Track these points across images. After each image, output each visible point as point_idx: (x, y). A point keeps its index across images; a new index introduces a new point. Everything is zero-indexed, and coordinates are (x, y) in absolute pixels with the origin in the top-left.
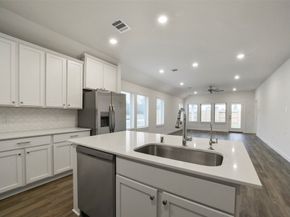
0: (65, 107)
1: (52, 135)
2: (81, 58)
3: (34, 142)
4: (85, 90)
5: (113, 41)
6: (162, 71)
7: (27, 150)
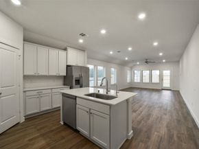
1: (52, 89)
2: (66, 50)
4: (67, 66)
5: (81, 41)
6: (111, 53)
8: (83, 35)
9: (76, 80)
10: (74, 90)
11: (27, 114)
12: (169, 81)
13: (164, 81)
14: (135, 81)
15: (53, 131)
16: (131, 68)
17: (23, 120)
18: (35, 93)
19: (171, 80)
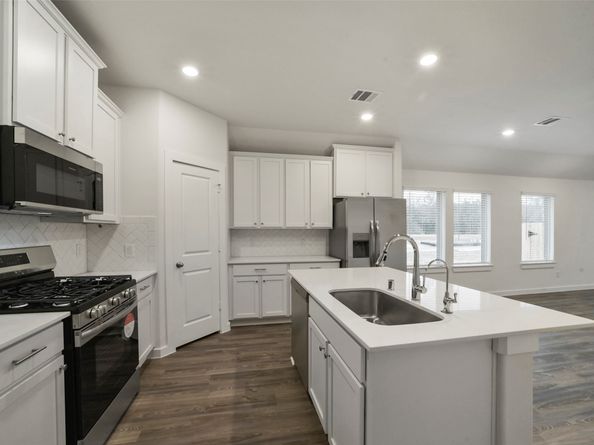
0: (308, 227)
1: (289, 263)
2: (330, 153)
3: (270, 269)
5: (367, 117)
6: (508, 133)
7: (264, 278)
8: (363, 96)
9: (356, 243)
10: (349, 271)
11: (235, 317)
15: (262, 374)
17: (226, 328)
18: (250, 270)
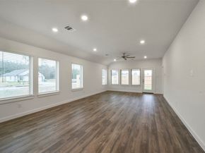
12: (150, 83)
13: (145, 83)
14: (113, 83)
16: (108, 67)
19: (152, 81)
